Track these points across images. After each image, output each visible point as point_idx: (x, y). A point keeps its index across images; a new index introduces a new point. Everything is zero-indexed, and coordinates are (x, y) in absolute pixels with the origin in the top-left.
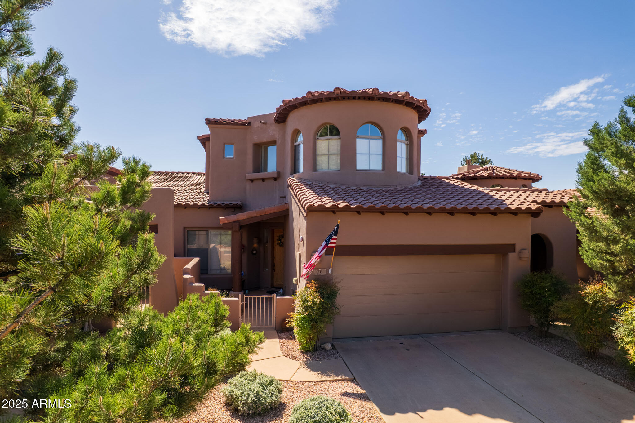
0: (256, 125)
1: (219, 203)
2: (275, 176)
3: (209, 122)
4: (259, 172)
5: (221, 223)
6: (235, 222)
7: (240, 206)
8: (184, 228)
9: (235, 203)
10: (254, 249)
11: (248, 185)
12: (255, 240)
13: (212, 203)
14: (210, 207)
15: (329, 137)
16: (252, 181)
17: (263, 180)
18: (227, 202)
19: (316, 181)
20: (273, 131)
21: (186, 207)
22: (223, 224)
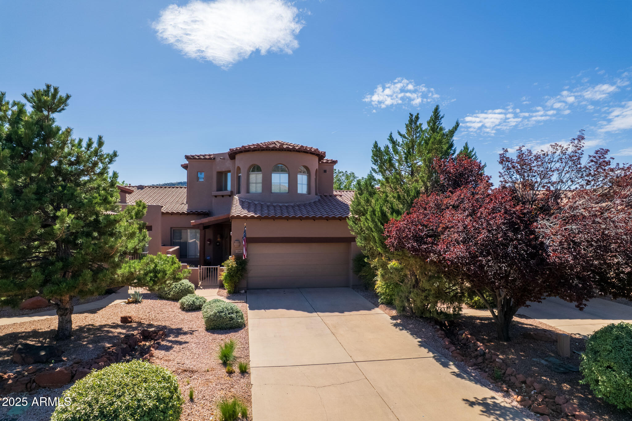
0: (218, 159)
1: (194, 211)
2: (230, 194)
3: (187, 157)
4: (221, 190)
5: (192, 225)
6: (200, 224)
7: (208, 213)
8: (171, 228)
9: (204, 211)
10: (218, 242)
11: (214, 200)
12: (219, 236)
13: (189, 211)
14: (188, 214)
15: (256, 173)
16: (216, 196)
17: (223, 196)
18: (199, 211)
19: (248, 199)
20: (228, 164)
21: (172, 214)
22: (193, 225)
